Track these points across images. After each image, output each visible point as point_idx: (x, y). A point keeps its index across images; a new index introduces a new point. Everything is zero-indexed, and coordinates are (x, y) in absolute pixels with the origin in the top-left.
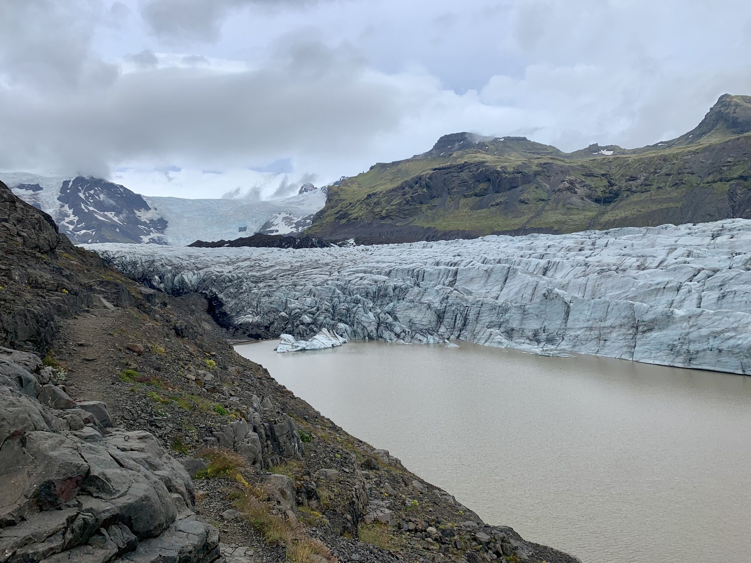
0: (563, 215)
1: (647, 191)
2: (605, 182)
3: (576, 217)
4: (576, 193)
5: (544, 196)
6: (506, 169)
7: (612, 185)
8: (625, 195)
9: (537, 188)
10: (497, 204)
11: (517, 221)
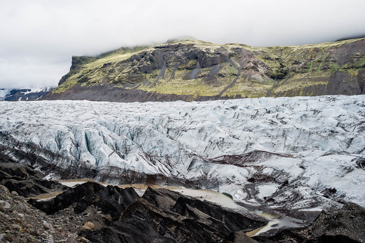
0: (249, 86)
1: (306, 72)
2: (278, 64)
3: (258, 88)
4: (258, 71)
5: (236, 72)
6: (209, 50)
7: (282, 66)
8: (291, 74)
9: (231, 66)
10: (202, 76)
11: (216, 89)
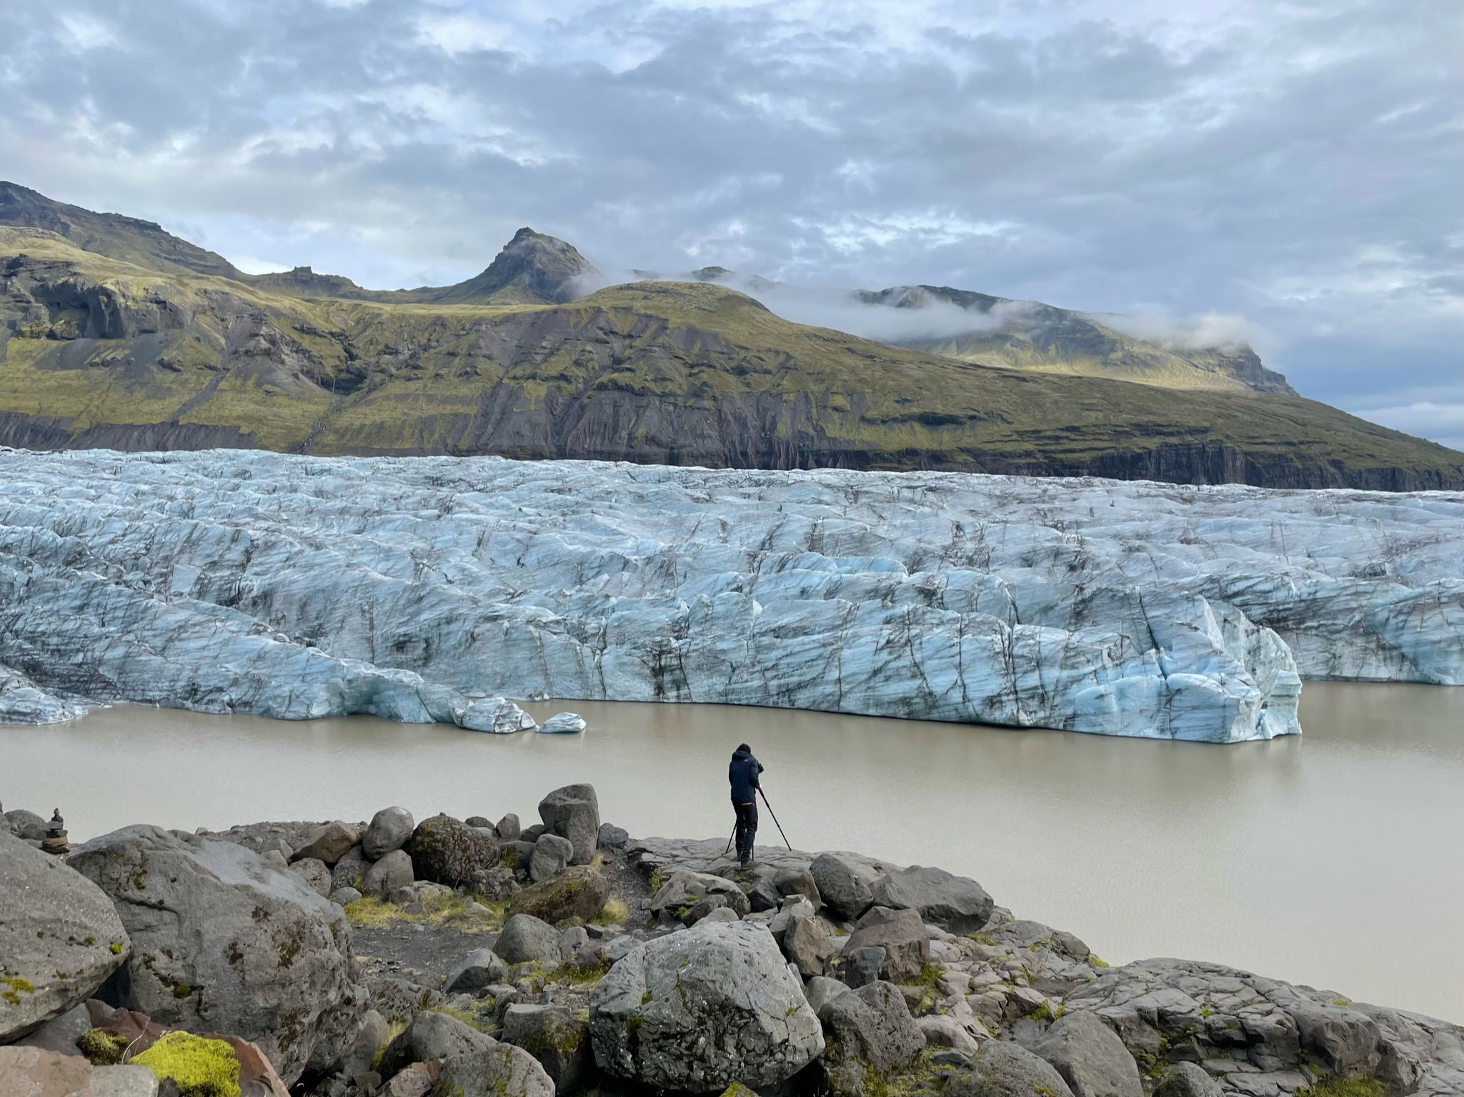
0: (256, 403)
1: (418, 379)
2: (338, 349)
3: (285, 412)
4: (283, 362)
5: (216, 360)
6: (127, 288)
7: (352, 357)
8: (377, 380)
9: (198, 339)
10: (104, 364)
11: (156, 406)
